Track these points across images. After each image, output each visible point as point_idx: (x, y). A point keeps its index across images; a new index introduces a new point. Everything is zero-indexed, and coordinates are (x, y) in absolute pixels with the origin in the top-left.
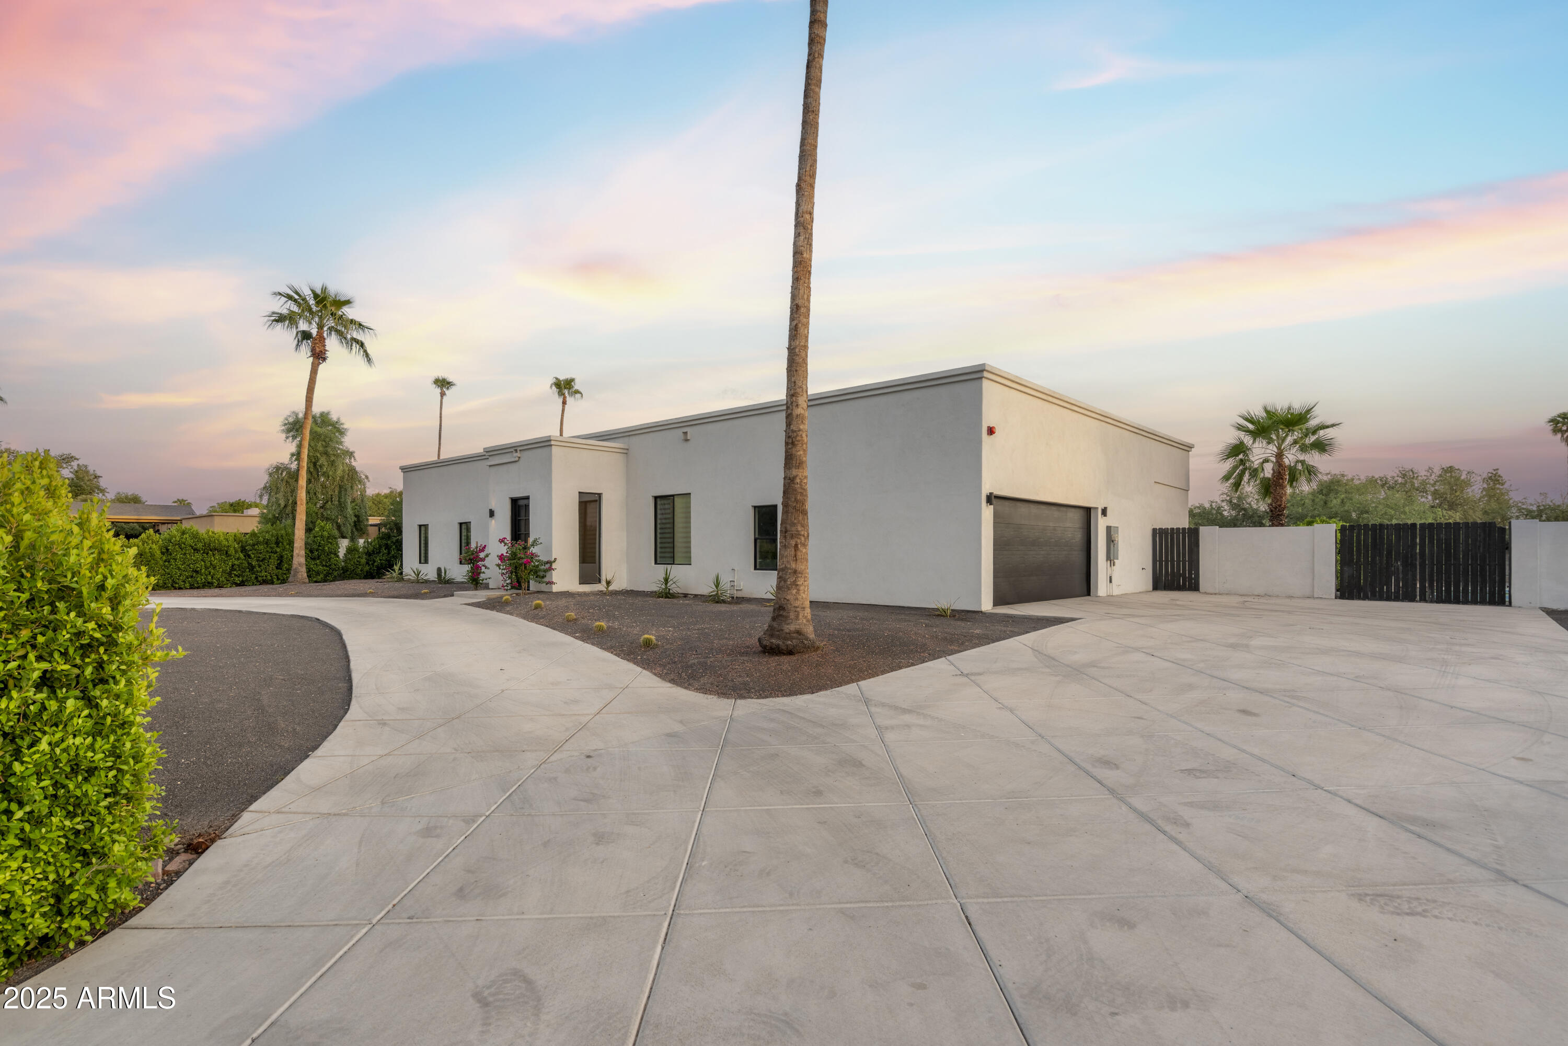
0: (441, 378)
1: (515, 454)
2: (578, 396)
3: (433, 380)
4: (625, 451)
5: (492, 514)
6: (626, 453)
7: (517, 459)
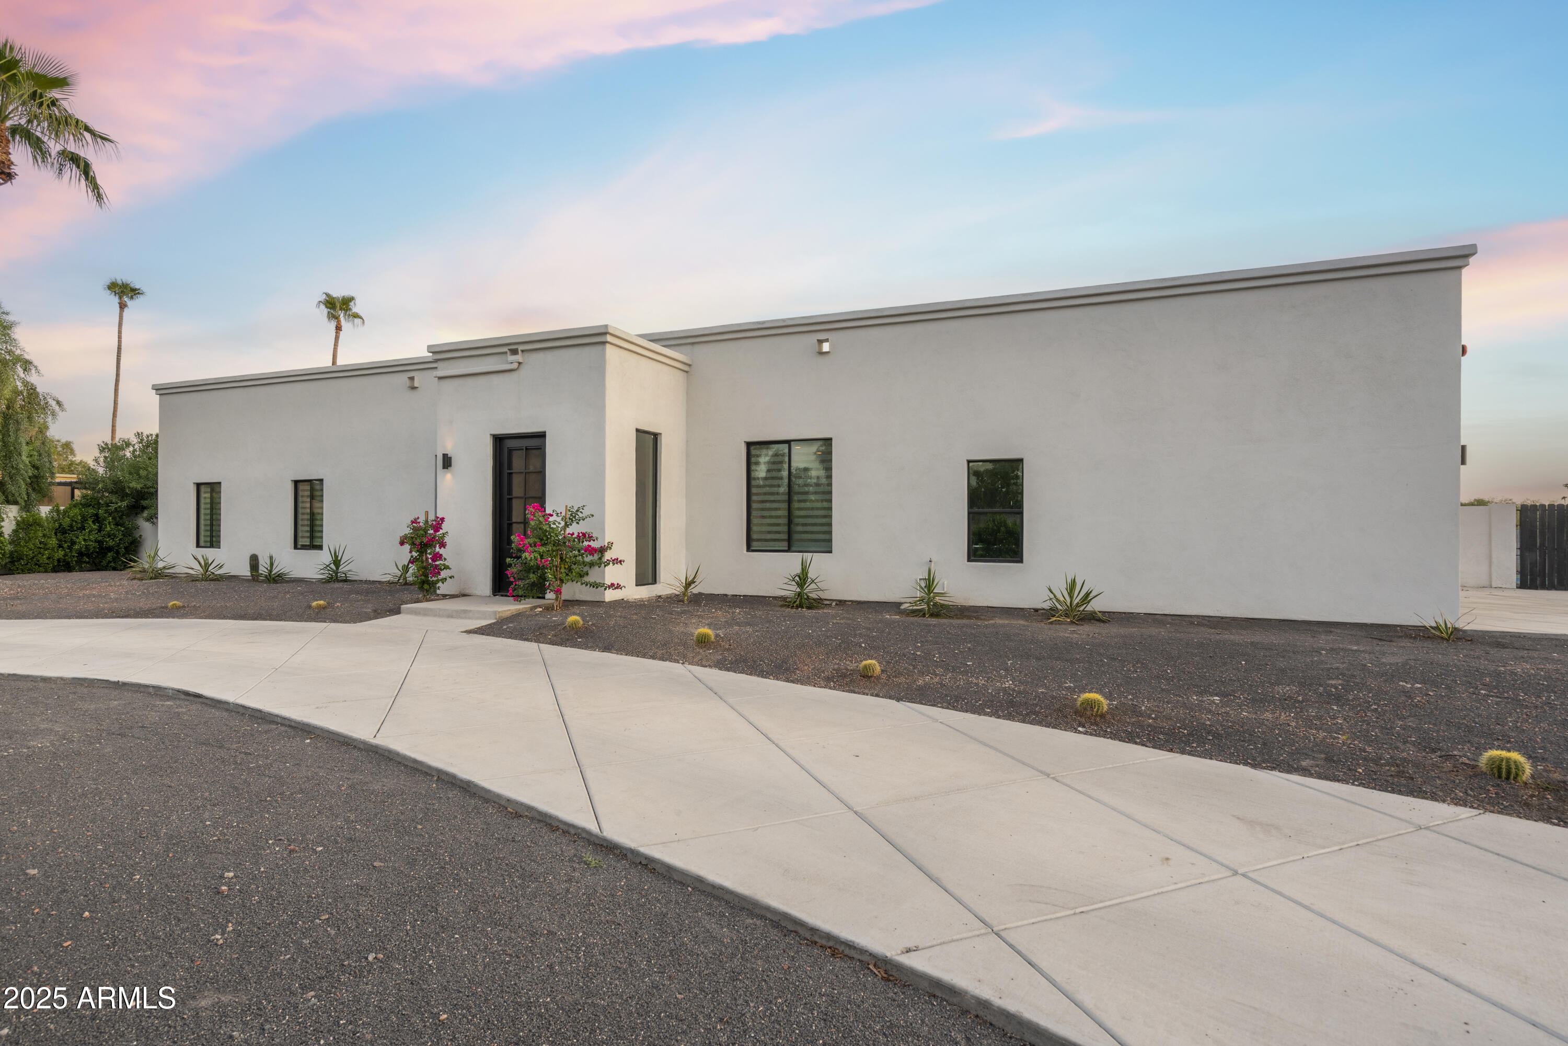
0: (120, 282)
1: (512, 358)
2: (357, 321)
3: (108, 283)
4: (686, 368)
5: (447, 462)
6: (687, 372)
7: (515, 366)
